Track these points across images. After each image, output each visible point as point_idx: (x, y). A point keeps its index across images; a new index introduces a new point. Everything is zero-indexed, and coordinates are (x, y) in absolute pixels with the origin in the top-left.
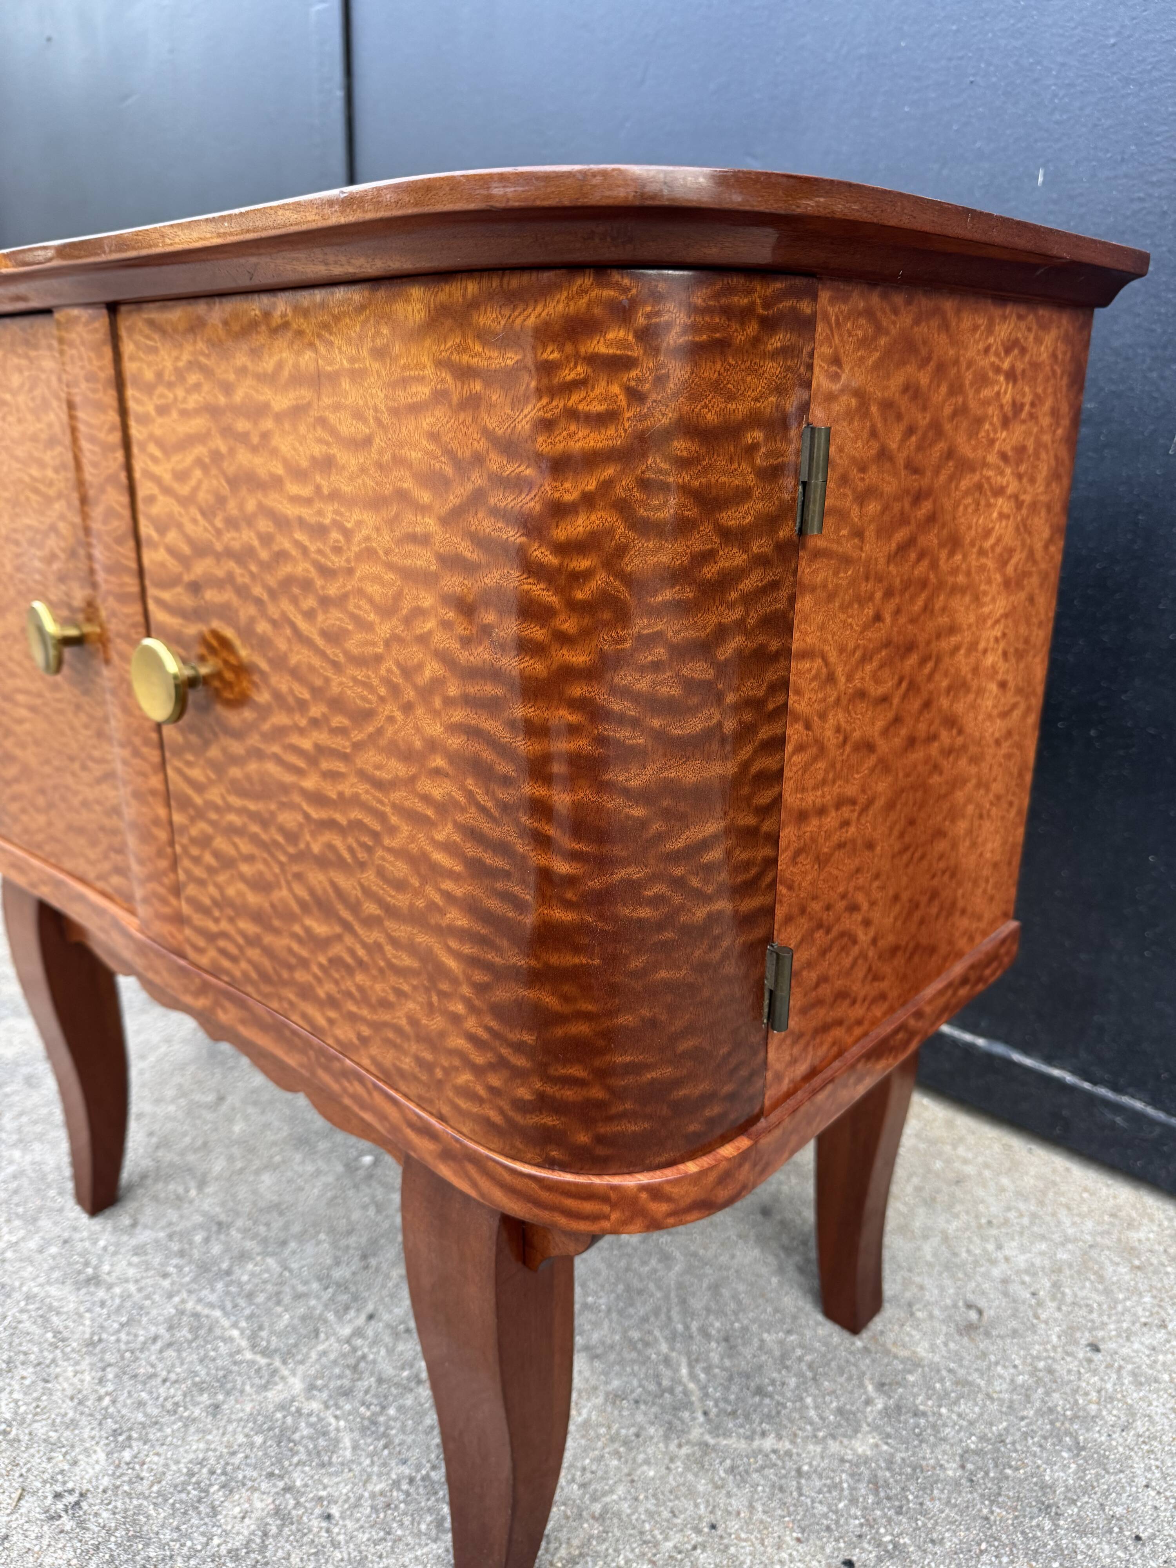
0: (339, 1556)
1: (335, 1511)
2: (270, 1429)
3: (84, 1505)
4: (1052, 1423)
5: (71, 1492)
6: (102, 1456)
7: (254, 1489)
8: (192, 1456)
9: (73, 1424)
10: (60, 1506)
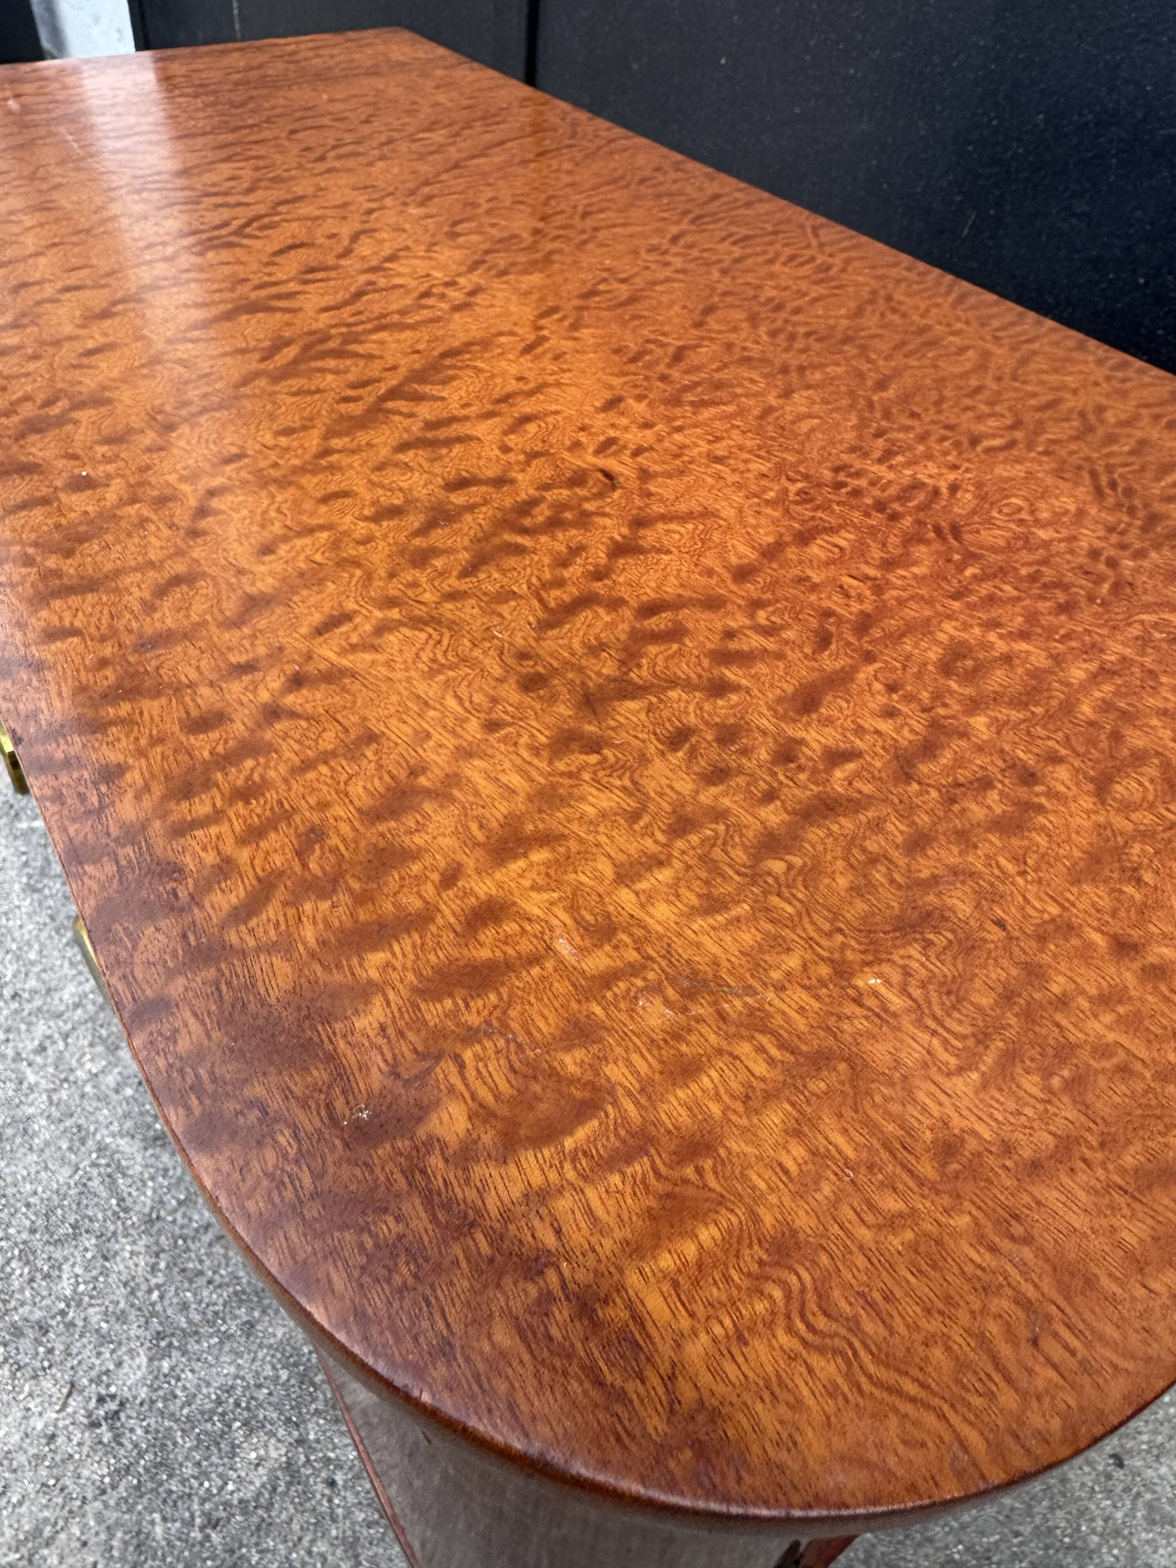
0: (334, 1533)
1: (339, 1478)
2: (296, 1364)
3: (122, 1416)
4: (1047, 1547)
5: (113, 1397)
6: (143, 1360)
7: (272, 1434)
8: (221, 1380)
9: (122, 1317)
10: (102, 1413)
